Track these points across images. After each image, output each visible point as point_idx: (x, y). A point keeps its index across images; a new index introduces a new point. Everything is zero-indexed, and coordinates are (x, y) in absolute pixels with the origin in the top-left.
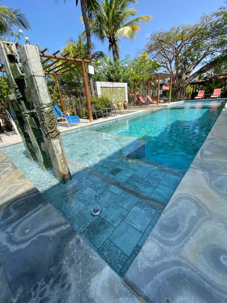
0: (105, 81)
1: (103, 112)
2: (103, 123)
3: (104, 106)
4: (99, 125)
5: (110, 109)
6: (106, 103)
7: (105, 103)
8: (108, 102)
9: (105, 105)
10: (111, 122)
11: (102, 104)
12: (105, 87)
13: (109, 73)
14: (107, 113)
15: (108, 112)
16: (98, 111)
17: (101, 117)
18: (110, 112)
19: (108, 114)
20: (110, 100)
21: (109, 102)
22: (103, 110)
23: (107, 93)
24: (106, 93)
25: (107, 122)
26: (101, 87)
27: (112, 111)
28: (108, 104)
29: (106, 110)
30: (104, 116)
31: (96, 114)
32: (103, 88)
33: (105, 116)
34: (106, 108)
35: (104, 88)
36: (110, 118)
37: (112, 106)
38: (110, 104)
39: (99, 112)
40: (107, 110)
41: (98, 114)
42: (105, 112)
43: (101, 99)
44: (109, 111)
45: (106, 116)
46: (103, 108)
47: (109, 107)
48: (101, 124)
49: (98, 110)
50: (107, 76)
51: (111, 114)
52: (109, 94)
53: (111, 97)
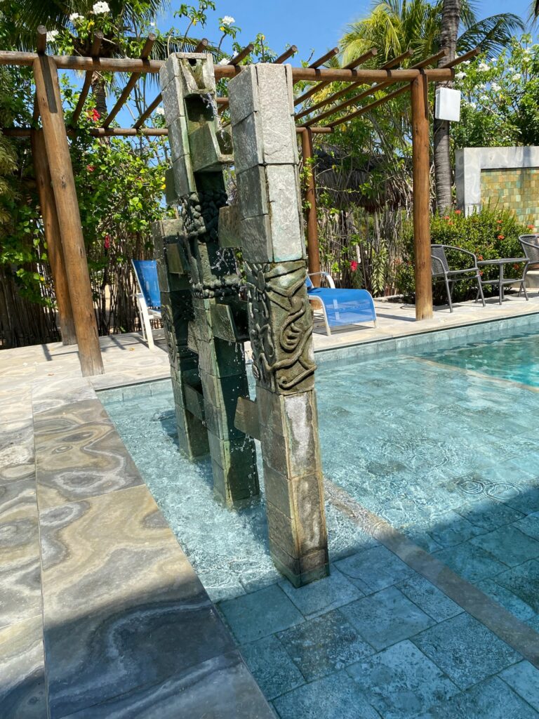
0: (506, 144)
1: (483, 277)
2: (479, 329)
3: (490, 249)
4: (461, 333)
5: (520, 263)
6: (501, 237)
7: (496, 235)
8: (513, 231)
9: (497, 247)
10: (521, 322)
11: (479, 243)
12: (505, 170)
13: (530, 107)
14: (503, 281)
15: (507, 275)
16: (458, 271)
17: (470, 295)
18: (516, 276)
19: (505, 285)
20: (521, 222)
21: (517, 234)
22: (481, 267)
23: (511, 194)
24: (506, 192)
25: (502, 325)
26: (483, 170)
27: (529, 272)
28: (510, 242)
29: (498, 265)
30: (487, 295)
31: (450, 283)
32: (493, 174)
33: (493, 294)
34: (500, 260)
35: (499, 173)
36: (512, 306)
37: (529, 251)
38: (520, 243)
39: (462, 274)
40: (502, 268)
41: (459, 282)
42: (495, 275)
43: (476, 219)
44: (514, 272)
45: (496, 293)
46: (485, 257)
47: (512, 256)
48: (471, 331)
49: (462, 265)
50: (518, 122)
51: (522, 287)
52: (518, 198)
53: (528, 211)
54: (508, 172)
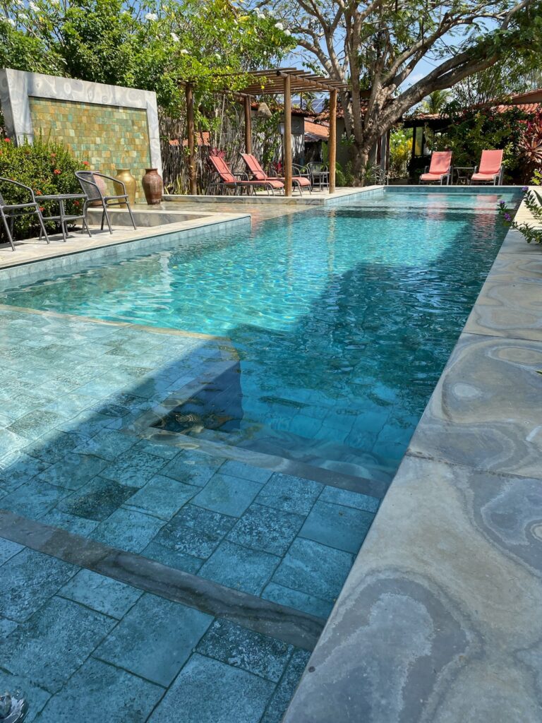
0: (52, 73)
1: (44, 213)
3: (48, 183)
5: (81, 199)
6: (57, 171)
7: (53, 169)
8: (69, 166)
9: (55, 181)
10: (83, 258)
11: (36, 177)
12: (54, 100)
13: (73, 36)
14: (65, 218)
15: (69, 212)
16: (15, 205)
17: (33, 233)
18: (78, 213)
19: (68, 222)
20: (76, 157)
21: (73, 170)
22: (41, 202)
23: (64, 127)
24: (58, 124)
26: (30, 97)
27: (89, 209)
28: (67, 177)
29: (58, 201)
30: (51, 232)
31: (8, 220)
32: (43, 103)
33: (55, 231)
34: (59, 196)
35: (49, 103)
36: (77, 242)
37: (87, 188)
38: (77, 179)
39: (22, 210)
40: (63, 204)
41: (19, 218)
42: (56, 211)
43: (28, 149)
44: (74, 208)
45: (59, 230)
46: (43, 192)
47: (72, 191)
49: (19, 199)
50: (62, 51)
51: (84, 224)
52: (72, 133)
53: (83, 147)
54: (58, 104)
